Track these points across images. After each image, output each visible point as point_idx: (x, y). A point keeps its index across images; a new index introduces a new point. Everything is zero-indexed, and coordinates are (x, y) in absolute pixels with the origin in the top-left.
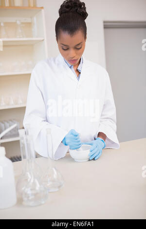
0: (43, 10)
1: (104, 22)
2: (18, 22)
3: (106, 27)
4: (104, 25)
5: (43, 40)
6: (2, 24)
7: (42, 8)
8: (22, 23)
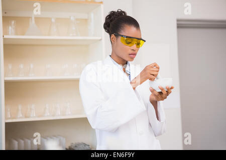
0: (102, 6)
1: (178, 20)
2: (72, 18)
3: (179, 26)
4: (178, 24)
5: (101, 40)
6: (53, 20)
7: (101, 2)
8: (77, 19)
